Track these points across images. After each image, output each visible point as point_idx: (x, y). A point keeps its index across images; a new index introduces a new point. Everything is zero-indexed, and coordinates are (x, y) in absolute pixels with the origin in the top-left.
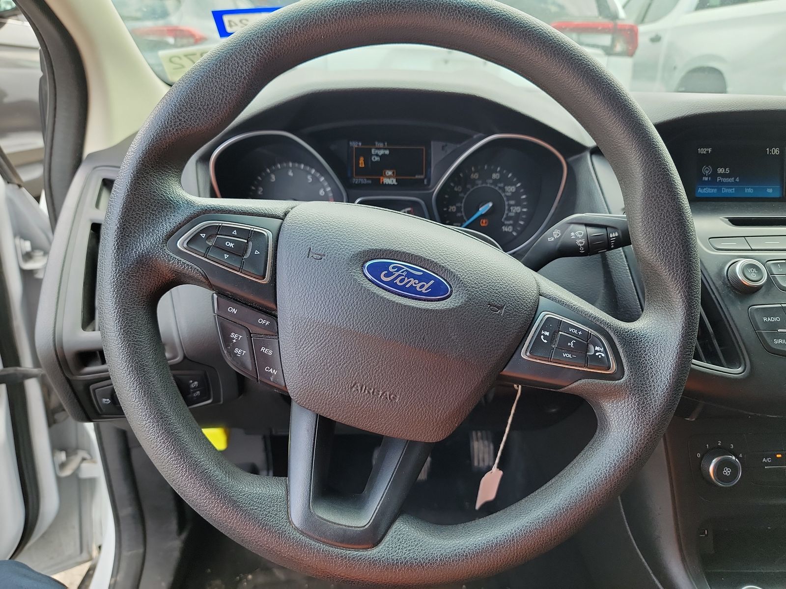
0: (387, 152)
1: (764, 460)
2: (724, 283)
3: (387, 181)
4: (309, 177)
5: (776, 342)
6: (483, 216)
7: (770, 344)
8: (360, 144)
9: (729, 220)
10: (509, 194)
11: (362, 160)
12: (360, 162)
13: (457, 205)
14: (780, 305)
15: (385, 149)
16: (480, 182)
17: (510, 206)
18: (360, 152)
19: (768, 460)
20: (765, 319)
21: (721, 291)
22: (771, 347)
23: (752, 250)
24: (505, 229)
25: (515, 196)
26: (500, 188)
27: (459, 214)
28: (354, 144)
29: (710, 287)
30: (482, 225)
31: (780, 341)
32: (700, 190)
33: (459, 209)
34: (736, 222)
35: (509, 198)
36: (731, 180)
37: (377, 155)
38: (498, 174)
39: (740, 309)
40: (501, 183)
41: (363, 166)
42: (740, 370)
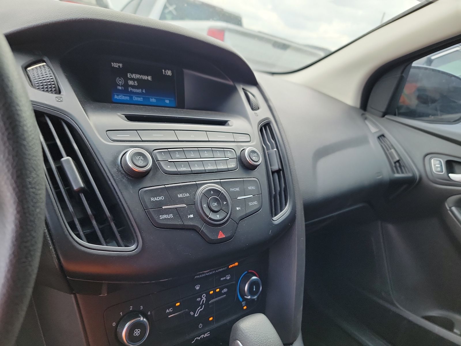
1: (167, 311)
2: (118, 170)
5: (163, 217)
7: (157, 220)
9: (125, 116)
14: (164, 186)
19: (171, 310)
20: (152, 199)
21: (115, 178)
22: (157, 223)
23: (143, 141)
29: (106, 174)
31: (165, 216)
32: (116, 97)
34: (131, 118)
36: (139, 91)
39: (132, 192)
42: (133, 247)
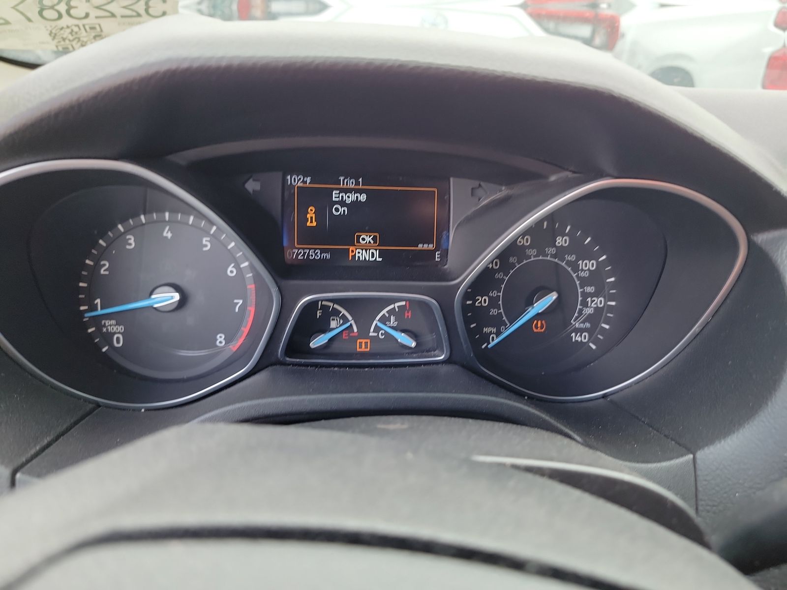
0: (363, 198)
3: (363, 255)
4: (205, 241)
6: (538, 316)
8: (308, 180)
10: (585, 274)
11: (311, 213)
12: (309, 216)
13: (491, 294)
15: (360, 192)
16: (533, 252)
17: (585, 295)
18: (307, 196)
24: (576, 338)
25: (595, 278)
26: (569, 263)
27: (494, 312)
28: (297, 181)
30: (535, 330)
33: (494, 302)
35: (584, 282)
37: (342, 203)
38: (567, 238)
40: (571, 254)
41: (314, 224)
